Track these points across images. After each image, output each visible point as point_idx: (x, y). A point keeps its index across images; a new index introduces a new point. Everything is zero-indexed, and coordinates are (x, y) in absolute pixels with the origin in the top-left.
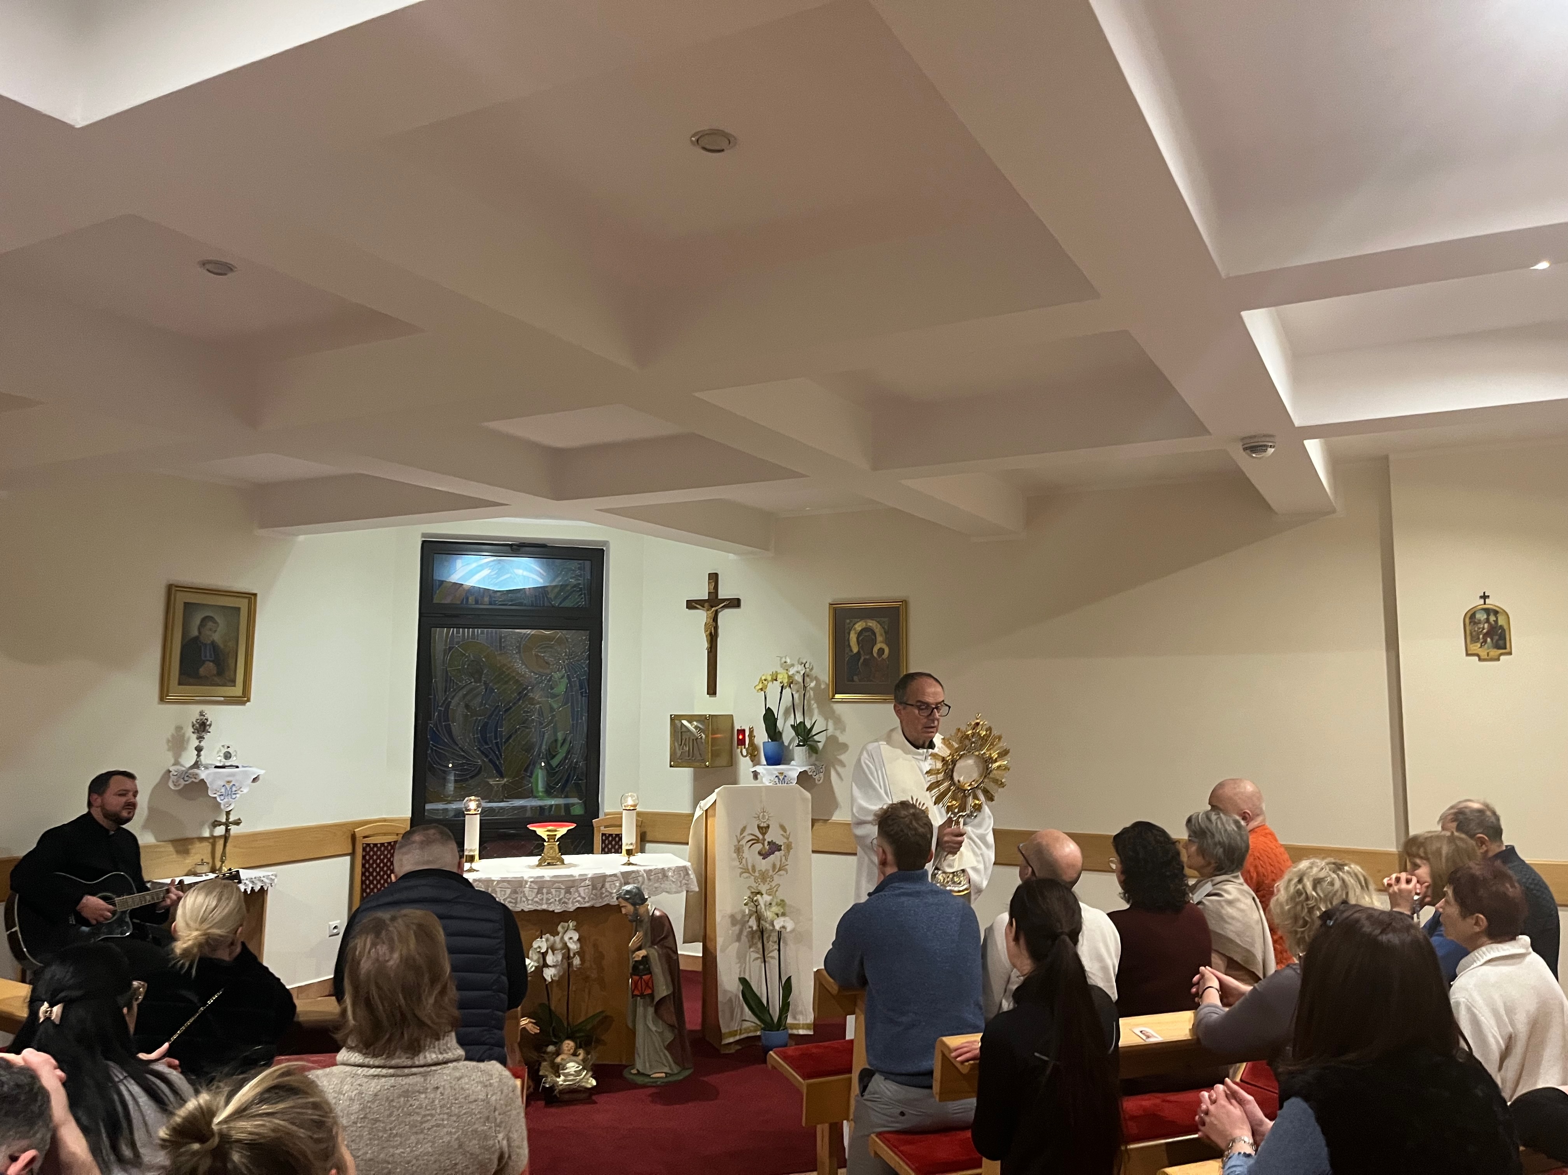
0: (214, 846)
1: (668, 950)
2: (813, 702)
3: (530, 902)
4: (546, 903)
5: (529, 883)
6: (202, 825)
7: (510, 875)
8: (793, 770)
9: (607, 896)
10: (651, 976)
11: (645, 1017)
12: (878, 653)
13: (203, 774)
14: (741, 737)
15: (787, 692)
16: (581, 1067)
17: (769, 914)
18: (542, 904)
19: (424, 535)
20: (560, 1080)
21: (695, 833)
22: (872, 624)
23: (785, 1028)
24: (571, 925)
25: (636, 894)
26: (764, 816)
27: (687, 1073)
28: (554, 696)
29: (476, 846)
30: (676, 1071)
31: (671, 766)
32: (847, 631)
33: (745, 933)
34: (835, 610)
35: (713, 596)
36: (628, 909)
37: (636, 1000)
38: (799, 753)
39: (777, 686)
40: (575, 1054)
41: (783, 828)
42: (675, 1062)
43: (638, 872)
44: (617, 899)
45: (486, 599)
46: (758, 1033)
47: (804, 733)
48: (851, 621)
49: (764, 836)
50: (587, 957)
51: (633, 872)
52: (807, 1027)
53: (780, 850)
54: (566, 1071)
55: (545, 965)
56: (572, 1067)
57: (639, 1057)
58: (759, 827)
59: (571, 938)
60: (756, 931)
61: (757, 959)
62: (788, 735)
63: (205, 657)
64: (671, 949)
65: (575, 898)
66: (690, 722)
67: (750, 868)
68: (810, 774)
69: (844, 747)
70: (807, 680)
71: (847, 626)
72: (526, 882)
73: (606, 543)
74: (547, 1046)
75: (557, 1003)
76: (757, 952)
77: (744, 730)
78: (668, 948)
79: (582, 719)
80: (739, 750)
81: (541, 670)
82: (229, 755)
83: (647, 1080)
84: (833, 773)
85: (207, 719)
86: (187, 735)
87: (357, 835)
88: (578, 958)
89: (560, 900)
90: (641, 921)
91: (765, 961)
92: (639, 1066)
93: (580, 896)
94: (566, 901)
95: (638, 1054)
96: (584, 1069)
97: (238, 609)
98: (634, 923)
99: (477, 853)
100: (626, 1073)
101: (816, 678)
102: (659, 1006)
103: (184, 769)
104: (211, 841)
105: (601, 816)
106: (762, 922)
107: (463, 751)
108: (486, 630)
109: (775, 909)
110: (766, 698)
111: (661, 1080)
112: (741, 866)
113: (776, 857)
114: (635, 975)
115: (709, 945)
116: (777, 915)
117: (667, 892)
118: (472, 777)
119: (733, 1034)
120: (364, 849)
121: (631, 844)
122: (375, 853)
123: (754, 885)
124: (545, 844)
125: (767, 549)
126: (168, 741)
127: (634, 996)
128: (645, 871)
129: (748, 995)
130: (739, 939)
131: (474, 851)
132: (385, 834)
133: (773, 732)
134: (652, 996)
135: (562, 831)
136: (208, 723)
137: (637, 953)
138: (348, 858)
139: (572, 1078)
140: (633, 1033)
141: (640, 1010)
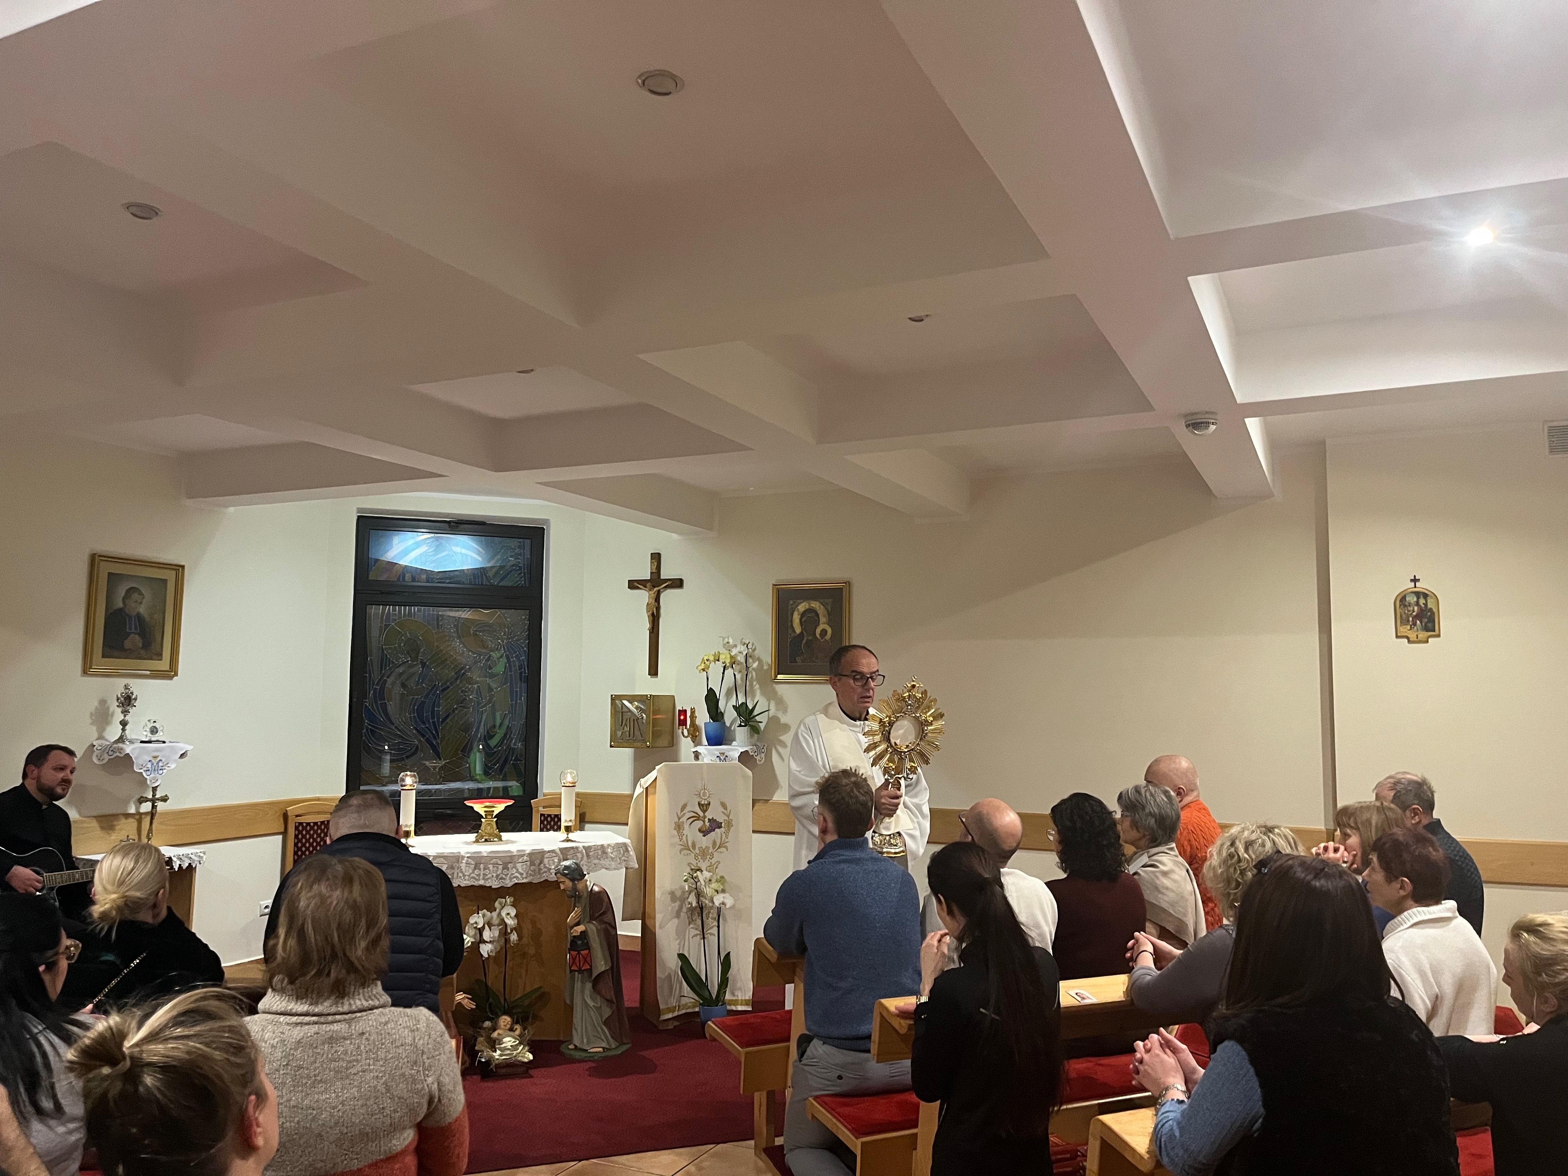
0: (140, 822)
1: (607, 925)
2: (755, 683)
3: (467, 878)
4: (484, 879)
5: (466, 859)
6: (126, 803)
7: (446, 851)
8: (735, 750)
9: (545, 872)
10: (589, 952)
11: (583, 991)
12: (820, 635)
13: (128, 749)
14: (682, 717)
15: (729, 672)
16: (518, 1042)
17: (708, 891)
18: (479, 880)
19: (359, 510)
20: (497, 1054)
21: (635, 810)
22: (815, 605)
23: (724, 1003)
24: (508, 900)
25: (575, 870)
26: (704, 794)
27: (624, 1048)
28: (492, 676)
29: (412, 821)
30: (613, 1046)
31: (611, 746)
32: (789, 612)
33: (684, 910)
34: (778, 590)
35: (656, 576)
36: (566, 884)
37: (574, 974)
38: (741, 734)
39: (719, 666)
40: (511, 1029)
41: (724, 805)
42: (612, 1037)
43: (577, 848)
44: (556, 874)
45: (424, 577)
46: (697, 1009)
47: (746, 714)
48: (795, 602)
49: (704, 813)
50: (525, 932)
51: (572, 848)
52: (746, 1003)
53: (720, 827)
54: (502, 1046)
55: (483, 941)
56: (509, 1041)
57: (577, 1032)
58: (699, 804)
59: (508, 914)
60: (696, 907)
61: (696, 935)
62: (730, 716)
63: (130, 629)
64: (609, 924)
65: (512, 874)
66: (631, 703)
67: (690, 844)
68: (751, 754)
69: (786, 728)
70: (750, 660)
71: (790, 607)
72: (463, 857)
73: (547, 521)
74: (483, 1022)
75: (493, 979)
76: (696, 929)
77: (686, 711)
78: (606, 923)
79: (520, 699)
80: (681, 731)
81: (479, 650)
82: (155, 730)
83: (584, 1054)
84: (774, 752)
85: (132, 693)
86: (111, 709)
87: (289, 814)
88: (516, 934)
89: (497, 876)
90: (580, 897)
91: (704, 938)
92: (577, 1041)
93: (517, 871)
94: (504, 876)
95: (576, 1029)
96: (520, 1043)
97: (164, 582)
98: (573, 899)
99: (412, 829)
100: (563, 1048)
101: (759, 659)
102: (596, 982)
103: (108, 743)
104: (137, 817)
105: (540, 796)
106: (701, 898)
107: (399, 730)
108: (423, 608)
109: (714, 885)
110: (708, 679)
111: (600, 1055)
112: (681, 843)
113: (717, 833)
114: (573, 950)
115: (648, 921)
116: (717, 891)
117: (606, 869)
118: (408, 757)
119: (671, 1010)
120: (296, 828)
121: (571, 821)
122: (308, 832)
123: (694, 862)
124: (483, 820)
125: (711, 529)
126: (91, 714)
127: (571, 971)
128: (584, 847)
129: (687, 972)
130: (678, 915)
131: (411, 825)
132: (318, 813)
133: (715, 713)
134: (590, 971)
135: (500, 807)
136: (133, 697)
137: (575, 928)
138: (280, 837)
139: (508, 1052)
140: (570, 1008)
141: (578, 985)
